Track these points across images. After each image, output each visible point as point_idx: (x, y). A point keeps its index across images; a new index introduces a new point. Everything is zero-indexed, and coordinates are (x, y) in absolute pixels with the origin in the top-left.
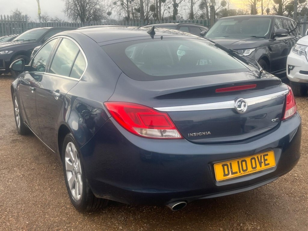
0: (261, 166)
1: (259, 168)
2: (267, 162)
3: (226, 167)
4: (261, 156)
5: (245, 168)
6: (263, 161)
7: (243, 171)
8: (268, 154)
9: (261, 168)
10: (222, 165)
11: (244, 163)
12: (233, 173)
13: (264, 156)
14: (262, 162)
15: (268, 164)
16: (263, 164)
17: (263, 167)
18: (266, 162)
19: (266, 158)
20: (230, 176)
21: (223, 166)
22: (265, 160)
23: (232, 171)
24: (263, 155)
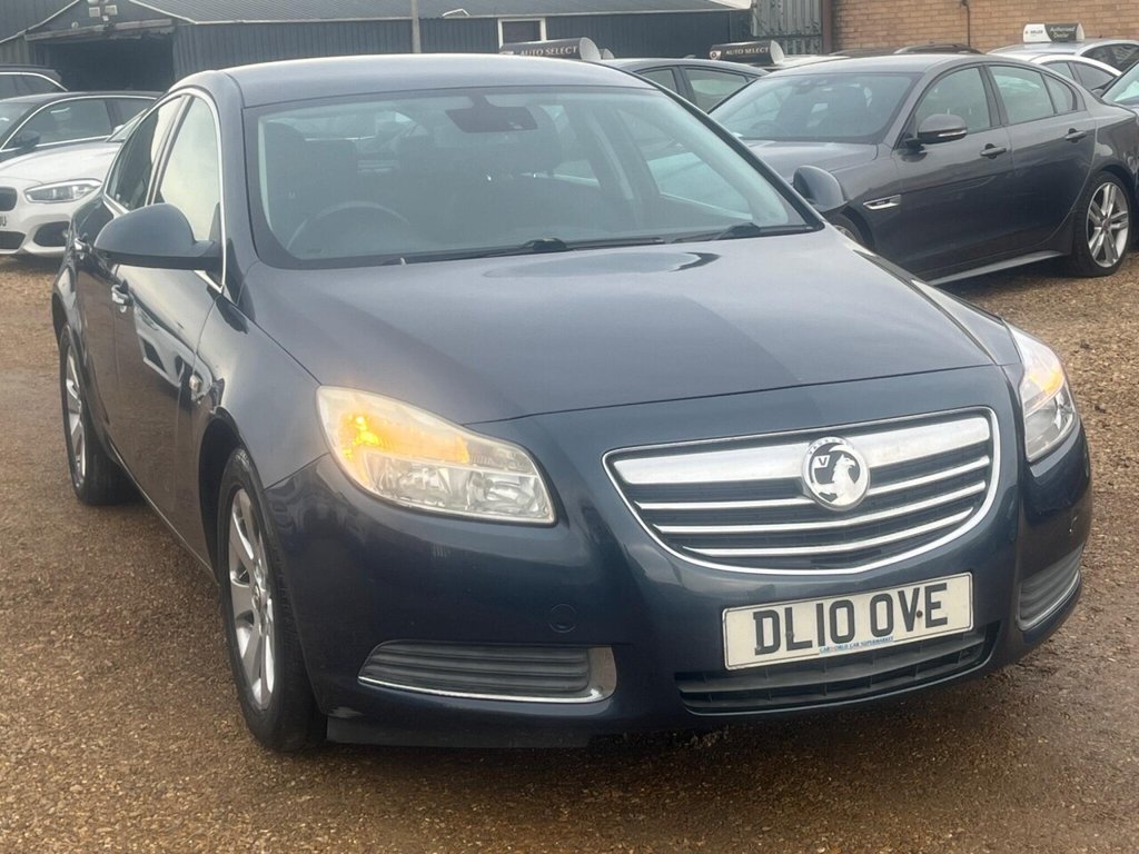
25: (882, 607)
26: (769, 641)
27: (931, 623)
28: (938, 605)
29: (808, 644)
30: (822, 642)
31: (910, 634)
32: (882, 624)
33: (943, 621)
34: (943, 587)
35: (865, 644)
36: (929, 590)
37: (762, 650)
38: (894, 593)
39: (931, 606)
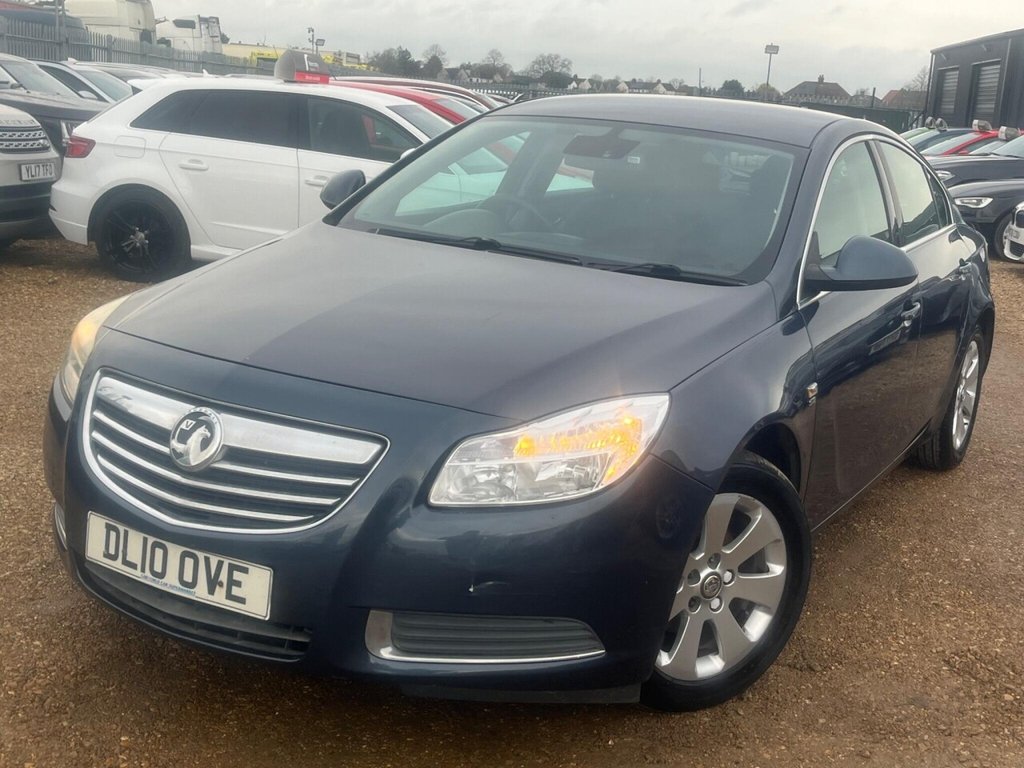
25: (189, 562)
26: (112, 551)
27: (230, 596)
28: (238, 584)
29: (133, 566)
30: (143, 570)
31: (210, 597)
32: (188, 577)
33: (242, 601)
34: (245, 571)
35: (173, 587)
36: (232, 567)
37: (107, 555)
38: (201, 555)
39: (232, 582)
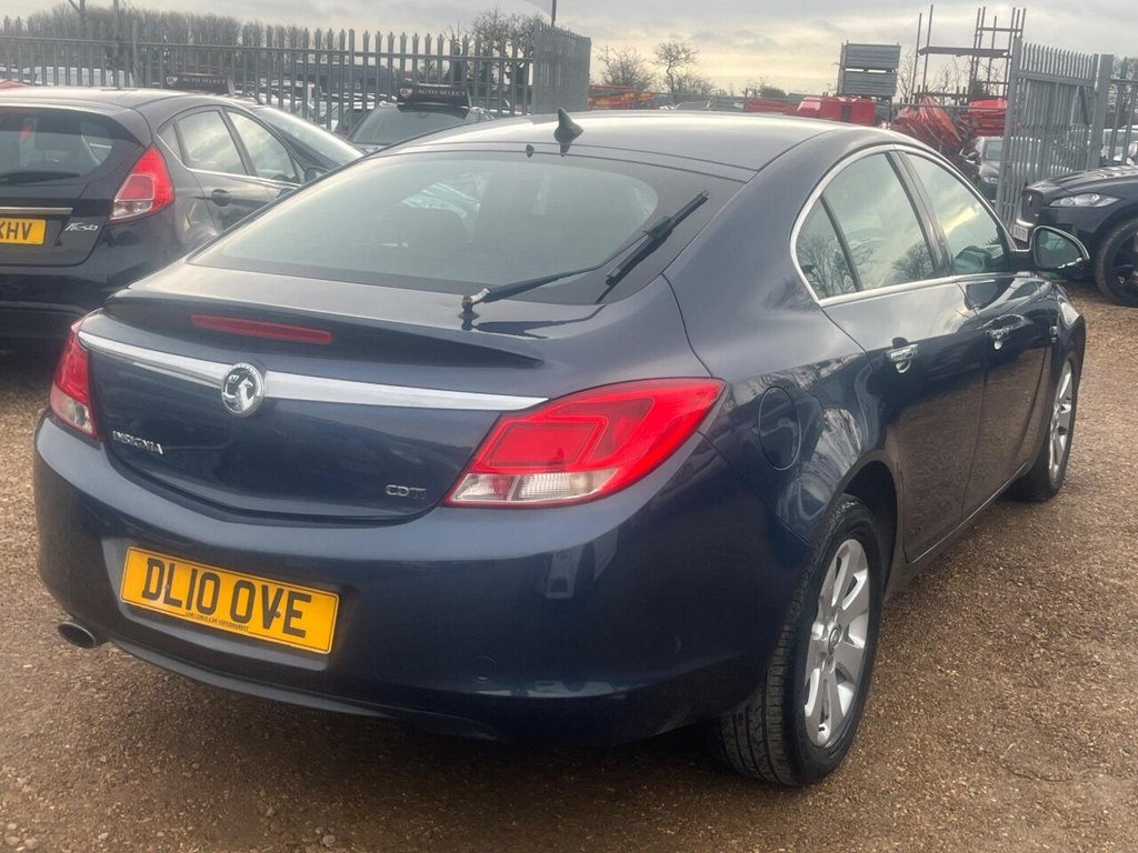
0: (267, 625)
1: (254, 628)
2: (295, 623)
3: (156, 570)
4: (280, 592)
5: (207, 603)
6: (282, 609)
7: (201, 608)
8: (310, 596)
9: (265, 632)
10: (149, 559)
11: (210, 585)
12: (168, 600)
13: (293, 597)
14: (278, 616)
15: (301, 633)
16: (278, 624)
17: (276, 633)
18: (293, 619)
19: (298, 605)
20: (159, 605)
21: (152, 563)
22: (292, 613)
23: (168, 592)
24: (291, 593)
